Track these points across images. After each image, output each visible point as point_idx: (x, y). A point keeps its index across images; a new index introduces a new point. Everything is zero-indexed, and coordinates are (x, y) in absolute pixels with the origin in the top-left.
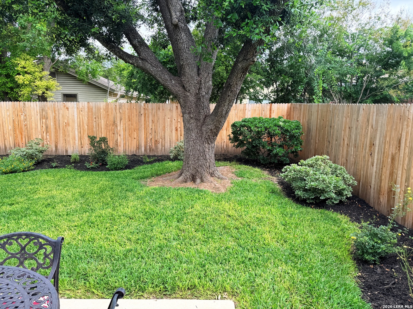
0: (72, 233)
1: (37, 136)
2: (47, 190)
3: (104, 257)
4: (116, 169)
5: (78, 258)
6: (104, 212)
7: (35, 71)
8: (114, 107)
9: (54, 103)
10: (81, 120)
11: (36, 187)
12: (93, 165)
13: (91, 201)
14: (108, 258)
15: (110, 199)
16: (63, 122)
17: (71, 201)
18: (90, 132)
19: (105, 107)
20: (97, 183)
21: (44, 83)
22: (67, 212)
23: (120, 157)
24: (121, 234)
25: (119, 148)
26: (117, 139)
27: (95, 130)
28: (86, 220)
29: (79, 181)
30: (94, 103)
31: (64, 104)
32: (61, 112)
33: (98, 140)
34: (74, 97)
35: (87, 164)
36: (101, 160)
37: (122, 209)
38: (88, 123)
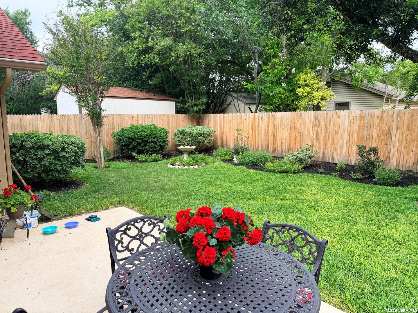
0: (332, 240)
1: (308, 142)
2: (312, 193)
3: (364, 275)
4: (384, 184)
5: (336, 266)
6: (367, 227)
7: (314, 83)
8: (390, 114)
9: (327, 111)
10: (352, 128)
11: (303, 188)
12: (359, 176)
13: (354, 213)
14: (367, 278)
15: (375, 216)
16: (333, 130)
17: (333, 208)
18: (359, 141)
19: (379, 115)
20: (362, 196)
21: (320, 93)
22: (329, 218)
23: (391, 171)
24: (386, 258)
25: (391, 161)
26: (390, 151)
27: (365, 139)
28: (347, 231)
29: (343, 190)
30: (367, 111)
31: (336, 112)
32: (333, 120)
33: (368, 150)
34: (346, 105)
35: (352, 175)
36: (368, 172)
37: (388, 230)
38: (359, 132)
